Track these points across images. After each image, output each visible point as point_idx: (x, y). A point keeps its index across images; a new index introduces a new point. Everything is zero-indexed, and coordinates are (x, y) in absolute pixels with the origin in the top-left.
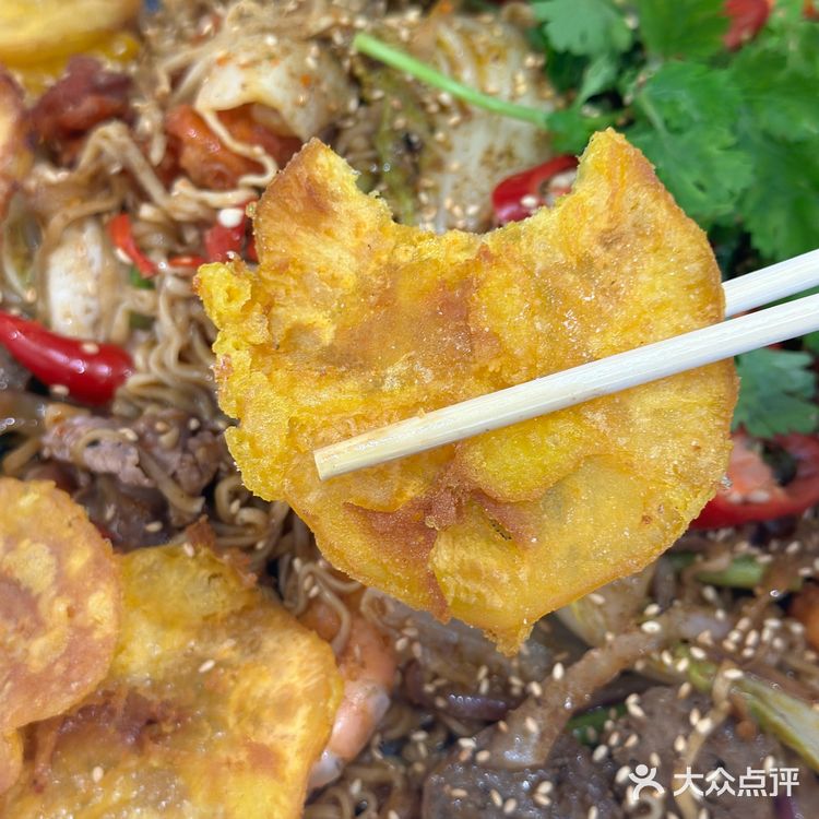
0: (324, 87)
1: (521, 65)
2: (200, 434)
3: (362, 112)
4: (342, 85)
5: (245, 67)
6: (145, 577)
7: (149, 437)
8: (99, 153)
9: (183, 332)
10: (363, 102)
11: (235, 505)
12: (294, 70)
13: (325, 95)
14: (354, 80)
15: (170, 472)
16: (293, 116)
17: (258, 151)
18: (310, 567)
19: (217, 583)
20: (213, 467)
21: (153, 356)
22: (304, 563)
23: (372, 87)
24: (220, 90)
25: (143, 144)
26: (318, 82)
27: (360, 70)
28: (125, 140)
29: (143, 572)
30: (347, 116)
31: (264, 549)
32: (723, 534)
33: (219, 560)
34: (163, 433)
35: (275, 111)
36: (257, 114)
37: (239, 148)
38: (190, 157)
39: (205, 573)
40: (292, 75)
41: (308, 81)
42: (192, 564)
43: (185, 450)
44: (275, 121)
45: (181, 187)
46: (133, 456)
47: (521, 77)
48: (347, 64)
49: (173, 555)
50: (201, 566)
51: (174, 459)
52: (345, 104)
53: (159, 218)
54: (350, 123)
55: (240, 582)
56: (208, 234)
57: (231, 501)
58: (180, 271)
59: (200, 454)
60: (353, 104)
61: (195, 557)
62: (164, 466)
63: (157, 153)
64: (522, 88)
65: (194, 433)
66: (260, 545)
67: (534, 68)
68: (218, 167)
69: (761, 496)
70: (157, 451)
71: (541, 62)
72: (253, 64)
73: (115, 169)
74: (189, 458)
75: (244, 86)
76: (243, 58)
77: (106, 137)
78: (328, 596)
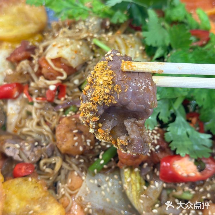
0: (82, 53)
1: (139, 49)
2: (38, 147)
3: (94, 60)
4: (88, 52)
5: (59, 47)
6: (17, 186)
7: (23, 147)
8: (22, 68)
9: (38, 118)
10: (94, 57)
11: (45, 167)
12: (73, 49)
13: (82, 56)
14: (93, 51)
15: (27, 157)
16: (71, 61)
17: (61, 70)
18: (63, 186)
19: (36, 189)
20: (40, 156)
21: (31, 123)
22: (62, 184)
23: (97, 53)
24: (52, 54)
25: (32, 66)
26: (80, 52)
27: (94, 48)
28: (28, 65)
29: (17, 185)
30: (90, 61)
31: (52, 179)
32: (181, 184)
33: (38, 182)
34: (27, 146)
35: (66, 60)
36: (62, 60)
37: (56, 69)
38: (44, 71)
39: (33, 186)
40: (72, 50)
41: (77, 52)
42: (31, 183)
43: (32, 151)
44: (66, 63)
45: (41, 78)
46: (17, 152)
47: (138, 52)
48: (91, 47)
49: (26, 180)
50: (33, 184)
51: (28, 153)
52: (89, 58)
53: (36, 86)
54: (90, 63)
55: (42, 189)
56: (47, 91)
57: (44, 166)
58: (39, 101)
59: (36, 152)
60: (91, 58)
61: (32, 181)
62: (26, 155)
63: (36, 69)
64: (138, 55)
65: (36, 146)
66: (51, 178)
67: (142, 50)
68: (51, 74)
69: (192, 174)
70: (24, 151)
71: (144, 48)
72: (62, 47)
73: (25, 73)
74: (33, 153)
75: (58, 53)
76: (59, 45)
77: (23, 64)
78: (67, 194)
